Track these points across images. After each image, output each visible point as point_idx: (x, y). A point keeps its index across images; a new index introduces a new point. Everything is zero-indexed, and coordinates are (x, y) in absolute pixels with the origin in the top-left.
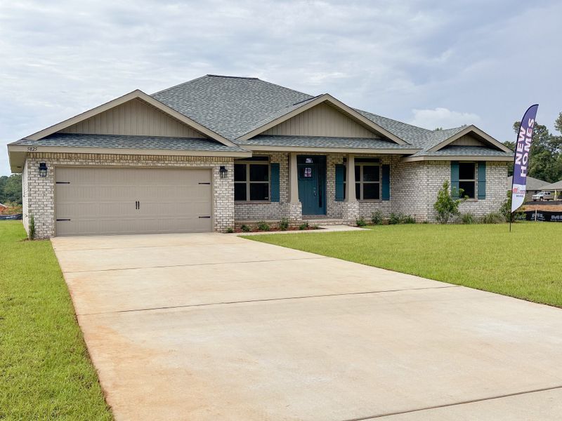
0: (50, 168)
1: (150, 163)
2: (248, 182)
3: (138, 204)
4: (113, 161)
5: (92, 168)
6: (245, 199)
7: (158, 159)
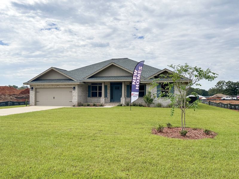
0: (34, 88)
1: (56, 87)
2: (98, 91)
3: (54, 98)
4: (47, 86)
5: (42, 88)
6: (97, 96)
7: (58, 85)
